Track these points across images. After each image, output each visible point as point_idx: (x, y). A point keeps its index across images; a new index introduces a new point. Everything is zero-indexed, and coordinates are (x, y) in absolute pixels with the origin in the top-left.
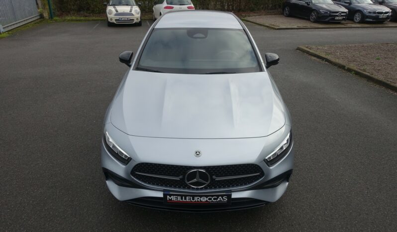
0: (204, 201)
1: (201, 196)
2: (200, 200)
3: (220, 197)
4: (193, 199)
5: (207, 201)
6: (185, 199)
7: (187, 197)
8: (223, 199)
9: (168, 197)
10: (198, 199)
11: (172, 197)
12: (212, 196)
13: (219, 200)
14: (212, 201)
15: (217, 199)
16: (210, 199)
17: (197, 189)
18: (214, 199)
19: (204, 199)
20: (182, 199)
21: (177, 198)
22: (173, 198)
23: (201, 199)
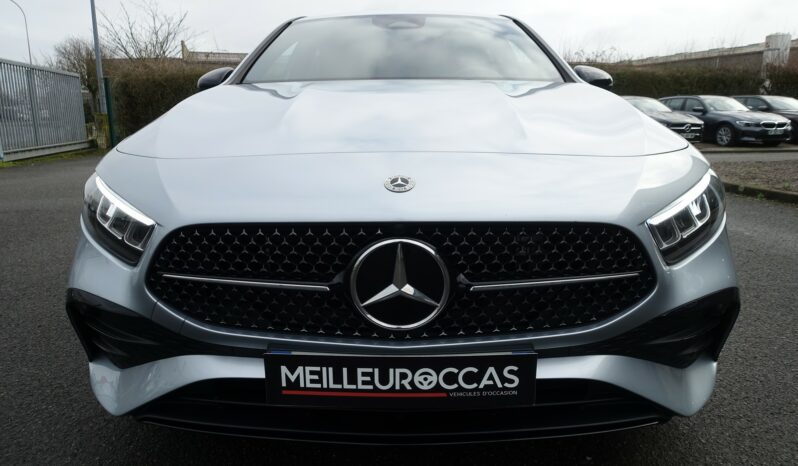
0: (425, 387)
1: (414, 365)
2: (412, 383)
3: (491, 370)
4: (384, 380)
5: (438, 387)
6: (353, 379)
7: (360, 371)
8: (504, 380)
9: (284, 370)
10: (403, 376)
11: (300, 370)
12: (460, 363)
13: (485, 382)
14: (460, 389)
15: (477, 378)
16: (451, 378)
17: (400, 337)
18: (468, 378)
19: (427, 380)
20: (338, 379)
21: (320, 374)
22: (304, 375)
23: (418, 379)
